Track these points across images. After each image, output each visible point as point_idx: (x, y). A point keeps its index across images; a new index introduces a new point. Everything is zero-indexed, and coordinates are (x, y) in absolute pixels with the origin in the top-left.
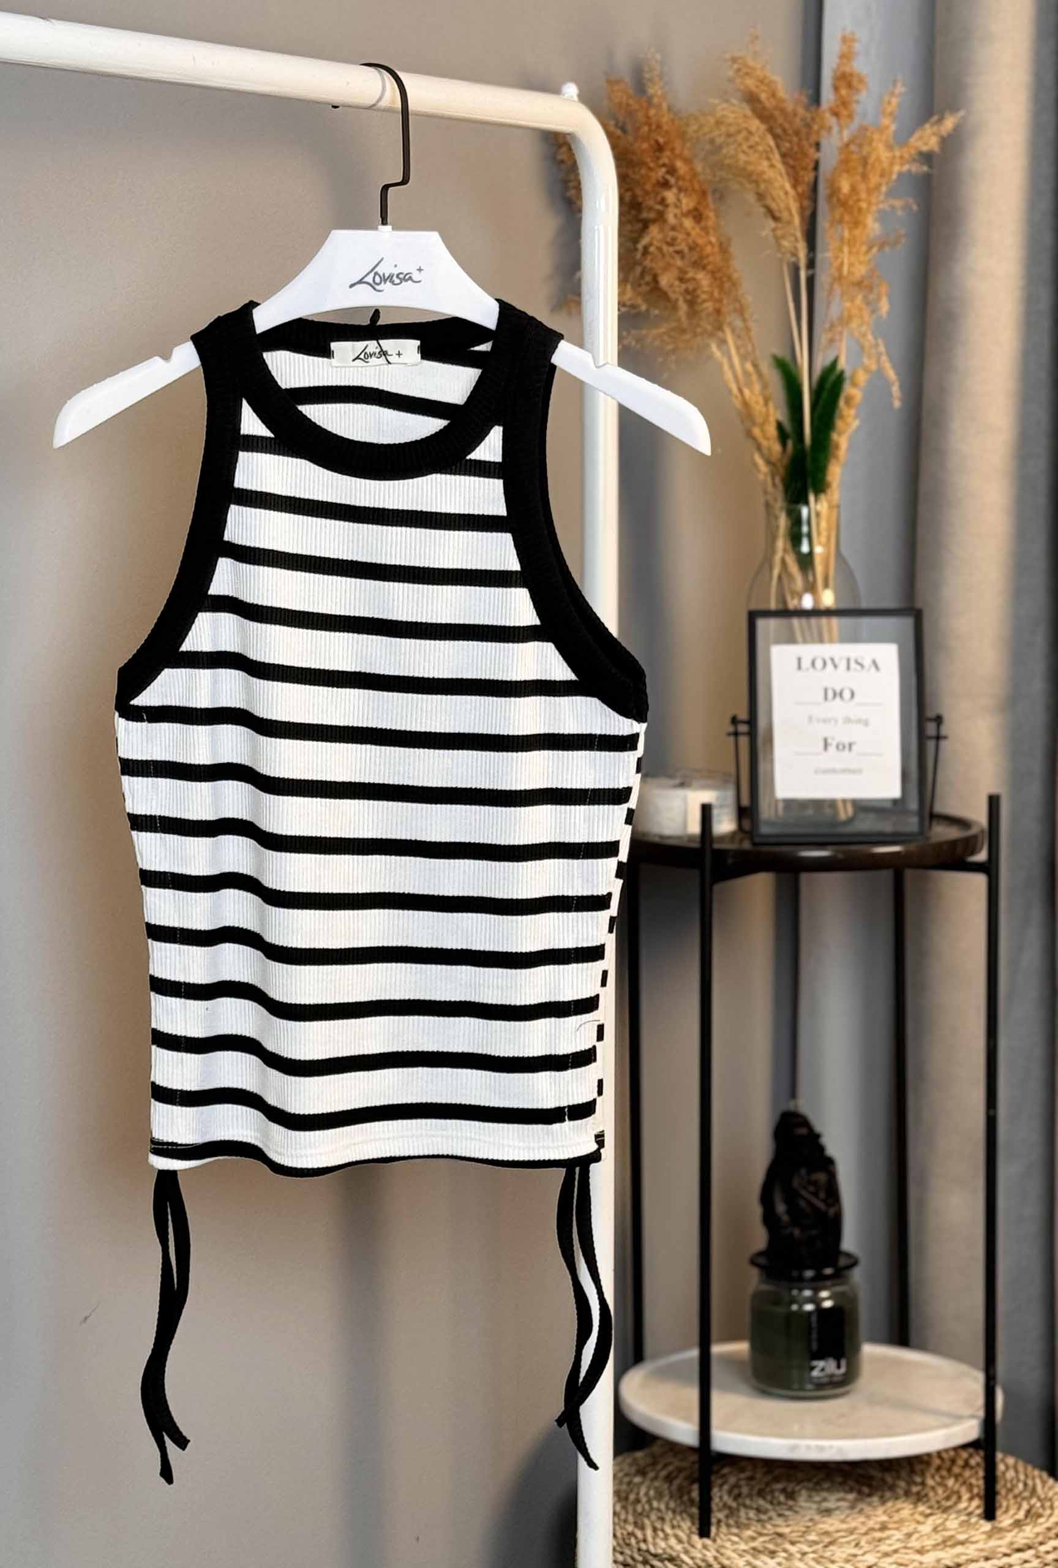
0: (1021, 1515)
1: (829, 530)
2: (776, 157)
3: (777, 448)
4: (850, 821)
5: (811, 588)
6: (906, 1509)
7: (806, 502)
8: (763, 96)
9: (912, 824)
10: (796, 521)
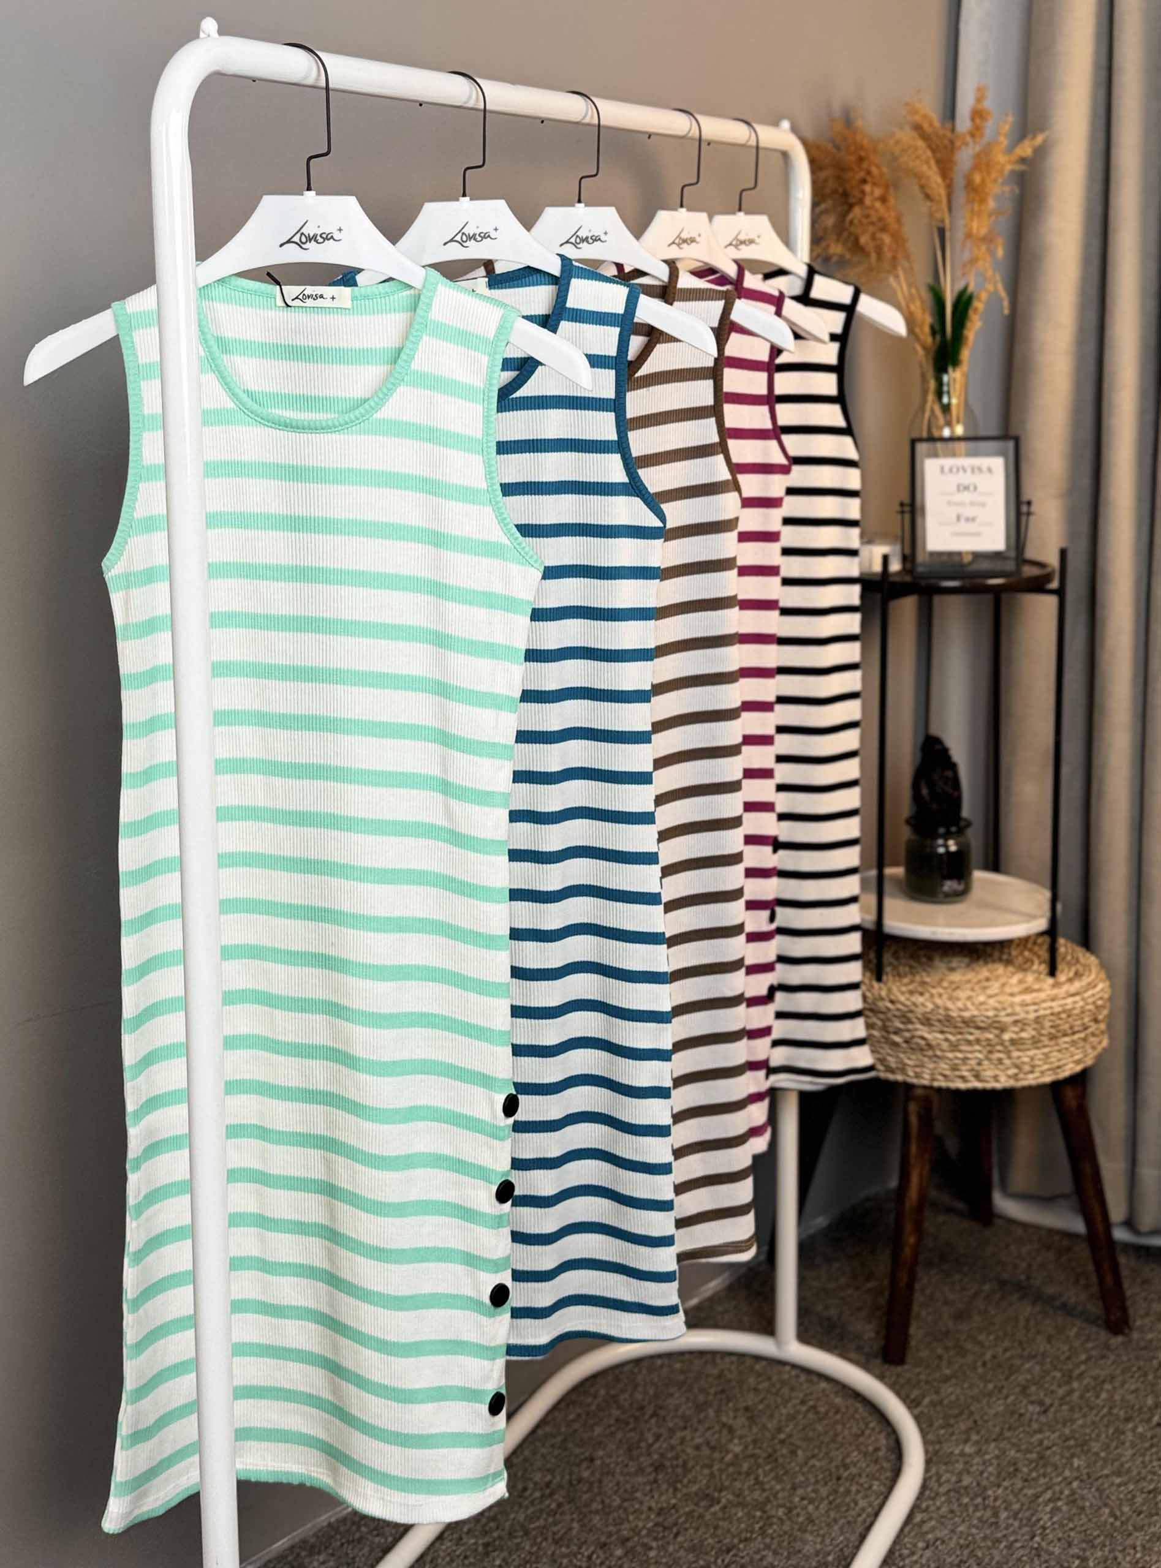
0: (1071, 974)
1: (960, 389)
2: (933, 162)
3: (929, 340)
4: (970, 564)
5: (949, 424)
6: (1000, 969)
7: (947, 372)
8: (926, 126)
9: (1010, 566)
10: (940, 384)
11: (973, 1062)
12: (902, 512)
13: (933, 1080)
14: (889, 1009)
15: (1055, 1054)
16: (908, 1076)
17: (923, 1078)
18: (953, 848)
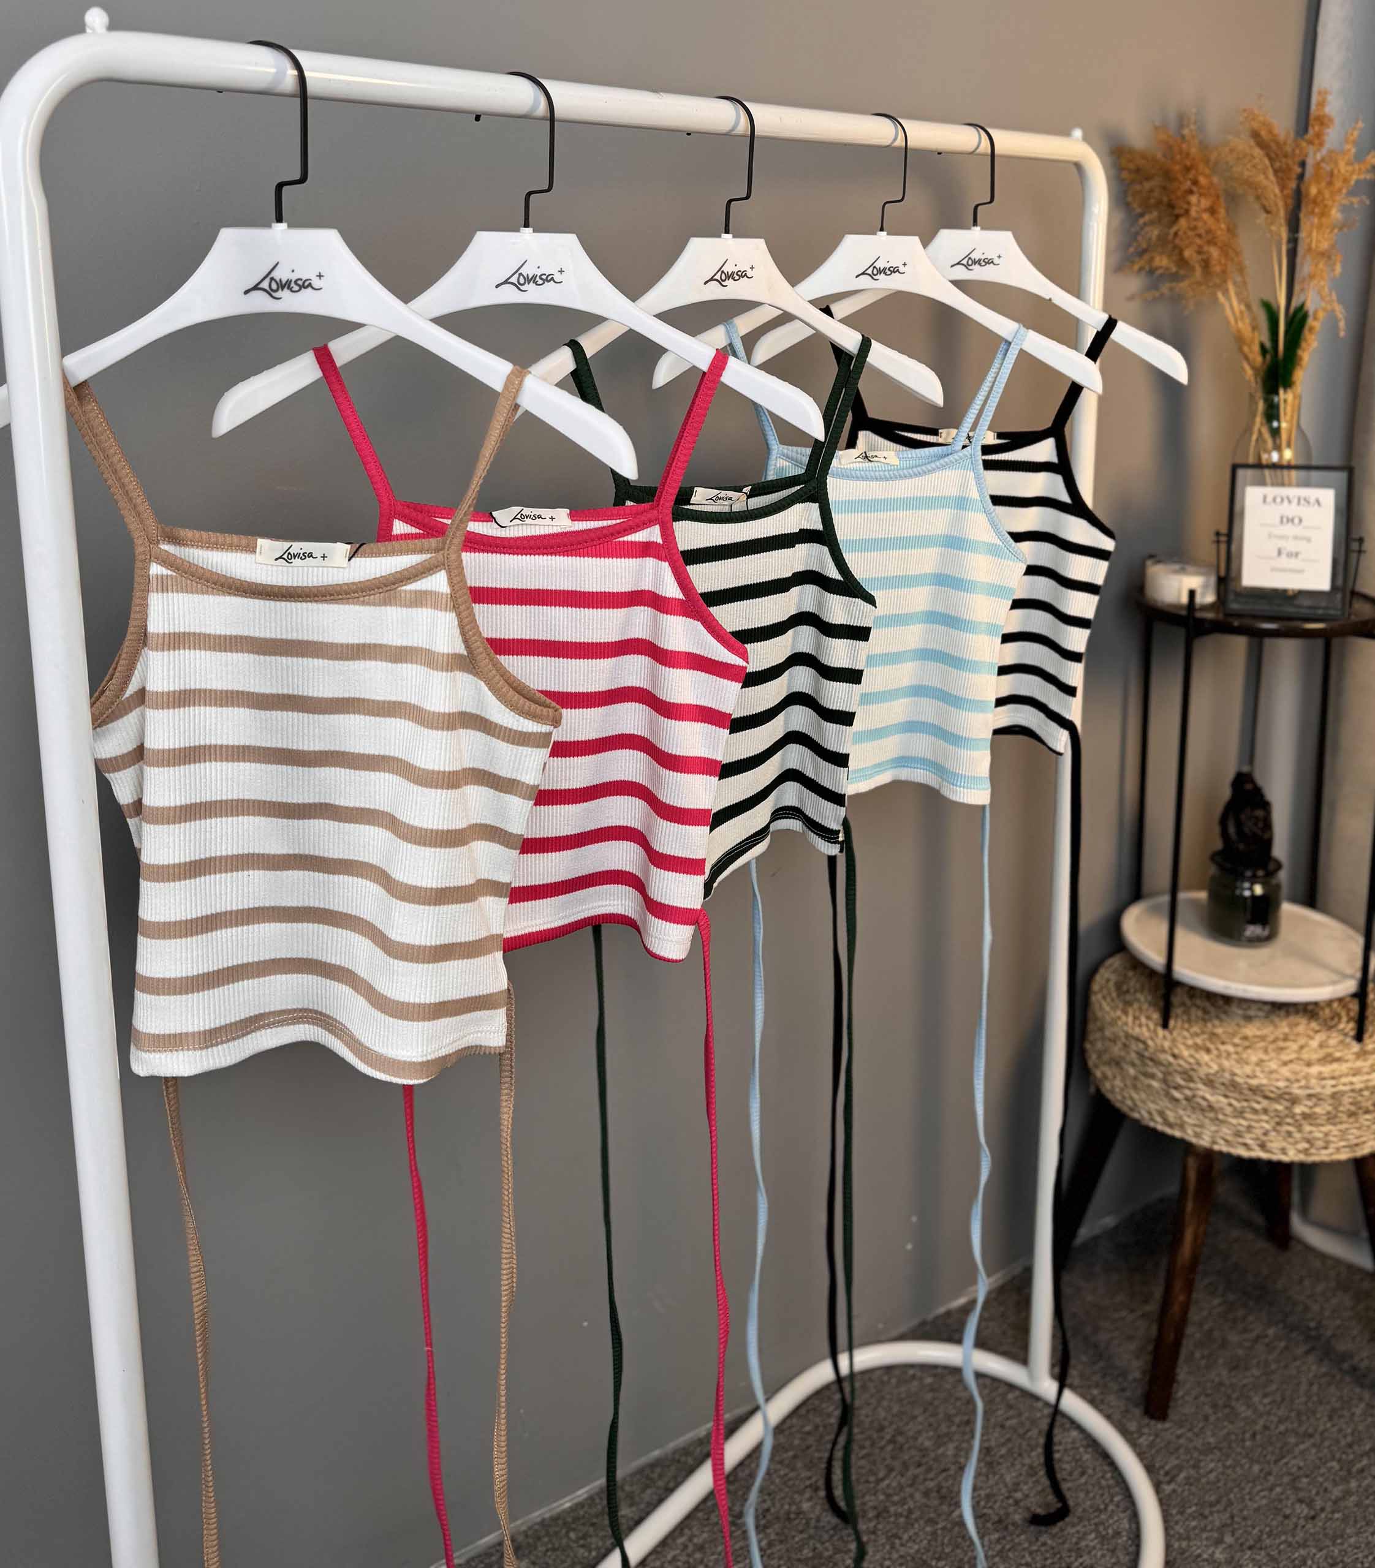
1: (1293, 411)
2: (1270, 172)
3: (1259, 359)
5: (1278, 448)
7: (1277, 393)
8: (1266, 133)
9: (1337, 608)
10: (1271, 406)
11: (1259, 1132)
12: (1218, 542)
13: (1214, 1142)
14: (1170, 1064)
15: (1355, 1131)
16: (1188, 1134)
17: (1203, 1139)
18: (1258, 890)
